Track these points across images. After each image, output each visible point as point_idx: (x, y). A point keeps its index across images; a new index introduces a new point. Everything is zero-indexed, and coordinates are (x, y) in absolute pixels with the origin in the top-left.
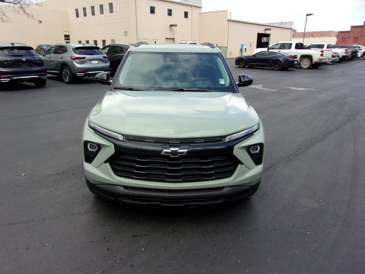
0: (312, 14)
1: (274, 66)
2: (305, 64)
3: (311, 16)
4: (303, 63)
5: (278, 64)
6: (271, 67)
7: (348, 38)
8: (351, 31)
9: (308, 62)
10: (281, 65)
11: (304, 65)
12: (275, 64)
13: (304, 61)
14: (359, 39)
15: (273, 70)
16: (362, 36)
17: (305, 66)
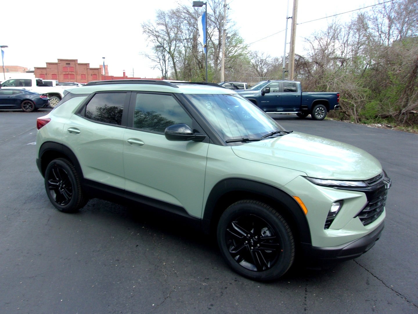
0: (6, 46)
1: (24, 107)
2: (54, 103)
3: (6, 48)
4: (51, 102)
5: (29, 104)
6: (21, 108)
7: (46, 74)
8: (48, 67)
9: (57, 101)
10: (34, 105)
11: (52, 104)
12: (25, 104)
13: (52, 99)
14: (57, 76)
15: (23, 111)
16: (60, 73)
17: (54, 105)
